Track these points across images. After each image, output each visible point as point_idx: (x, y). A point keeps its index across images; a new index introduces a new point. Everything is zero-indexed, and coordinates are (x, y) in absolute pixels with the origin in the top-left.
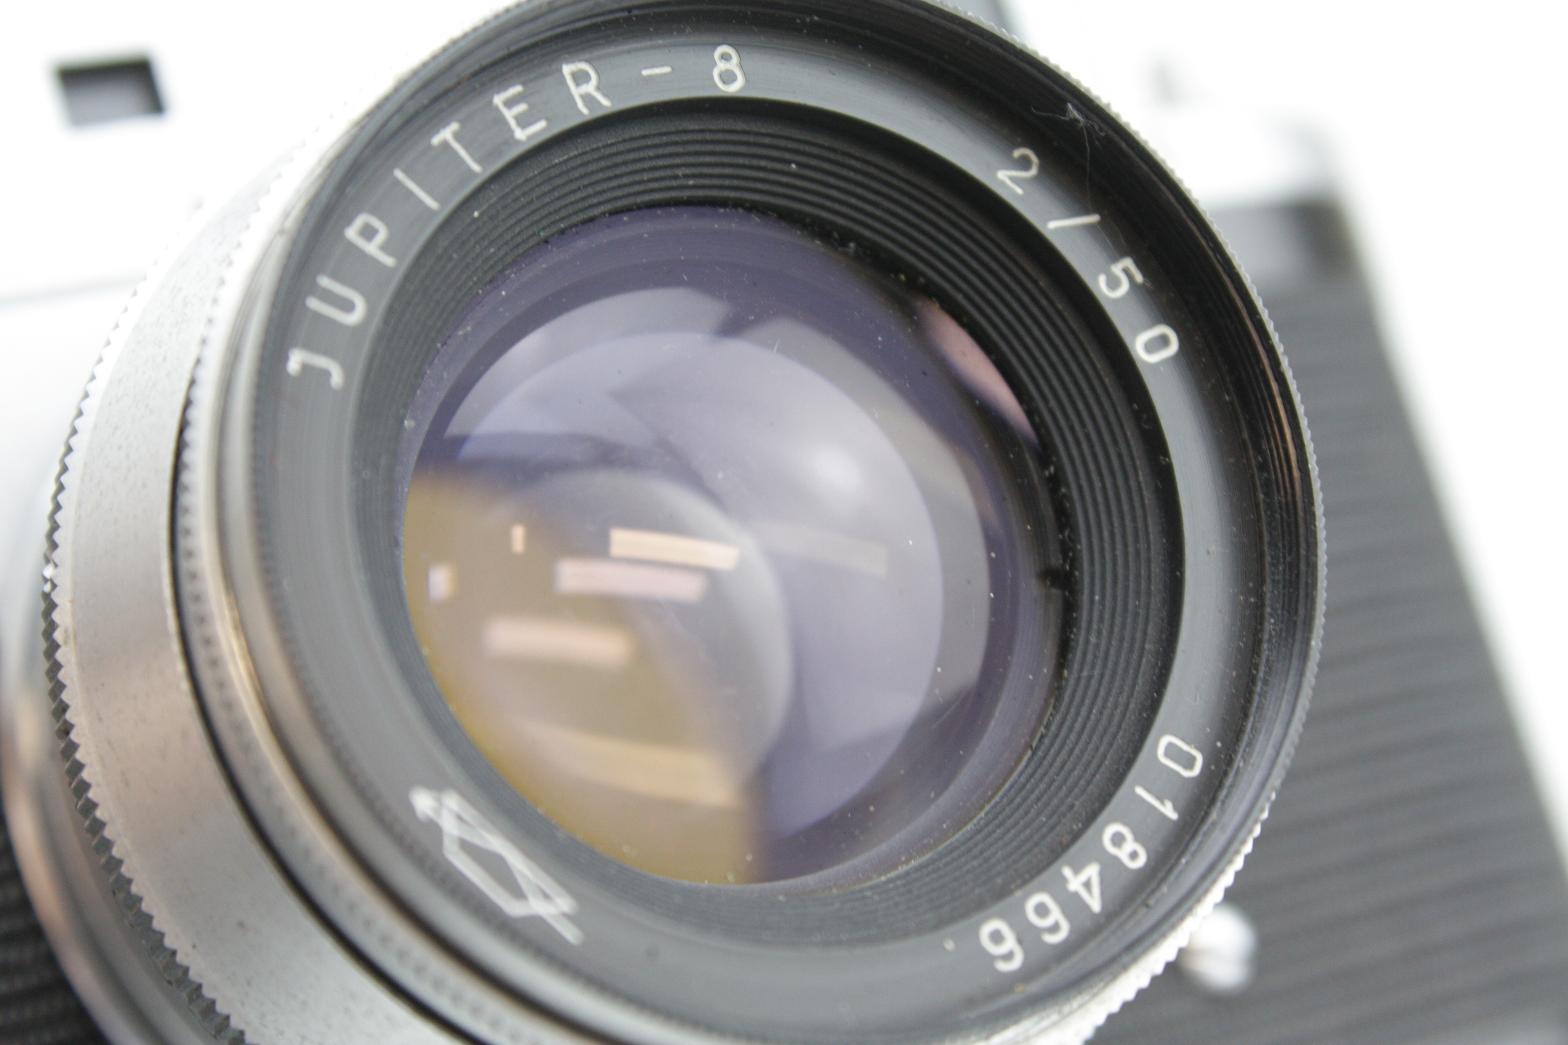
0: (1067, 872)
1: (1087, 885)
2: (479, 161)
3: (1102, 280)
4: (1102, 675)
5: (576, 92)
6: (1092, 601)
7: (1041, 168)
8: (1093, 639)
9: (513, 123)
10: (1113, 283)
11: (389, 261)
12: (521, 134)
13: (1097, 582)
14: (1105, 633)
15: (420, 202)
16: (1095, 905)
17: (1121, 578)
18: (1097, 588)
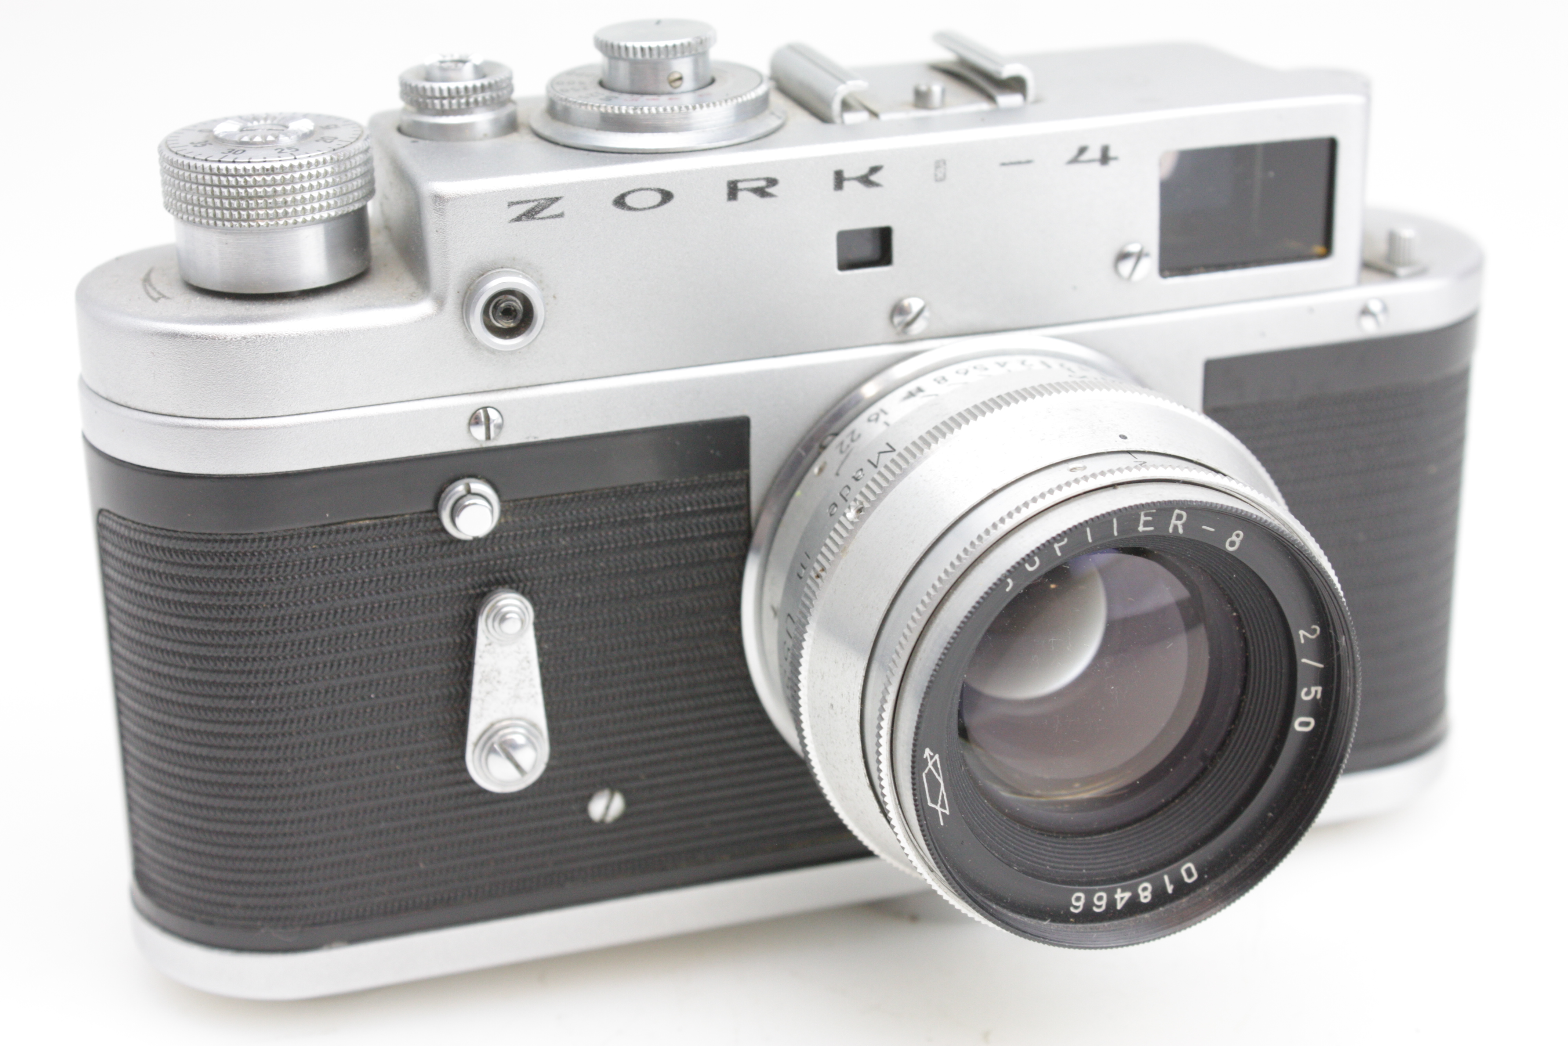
0: (1119, 890)
1: (1122, 899)
2: (1118, 532)
3: (1305, 690)
4: (1188, 816)
5: (1174, 521)
6: (1206, 785)
7: (1318, 637)
8: (1196, 799)
9: (1142, 522)
10: (1308, 693)
11: (1059, 554)
12: (1141, 528)
13: (1214, 780)
14: (1202, 801)
15: (1087, 537)
16: (1119, 906)
17: (1223, 786)
18: (1212, 782)
